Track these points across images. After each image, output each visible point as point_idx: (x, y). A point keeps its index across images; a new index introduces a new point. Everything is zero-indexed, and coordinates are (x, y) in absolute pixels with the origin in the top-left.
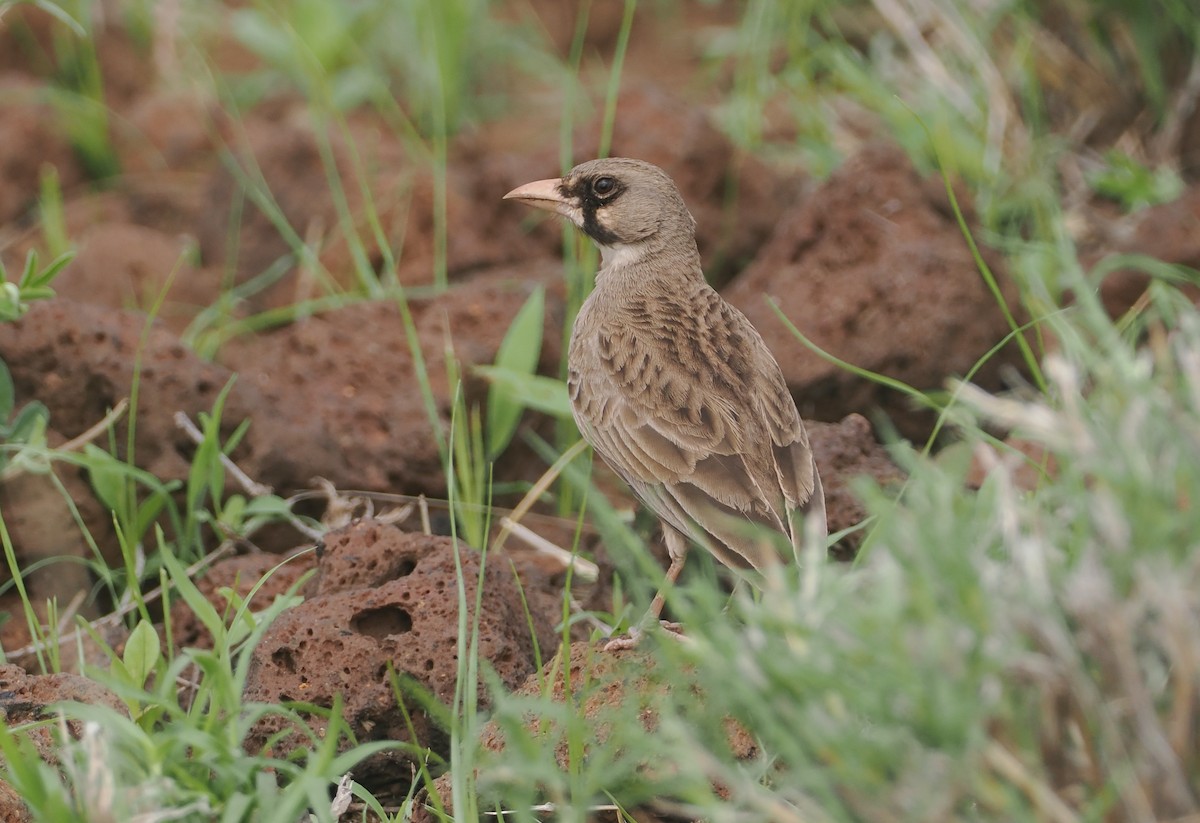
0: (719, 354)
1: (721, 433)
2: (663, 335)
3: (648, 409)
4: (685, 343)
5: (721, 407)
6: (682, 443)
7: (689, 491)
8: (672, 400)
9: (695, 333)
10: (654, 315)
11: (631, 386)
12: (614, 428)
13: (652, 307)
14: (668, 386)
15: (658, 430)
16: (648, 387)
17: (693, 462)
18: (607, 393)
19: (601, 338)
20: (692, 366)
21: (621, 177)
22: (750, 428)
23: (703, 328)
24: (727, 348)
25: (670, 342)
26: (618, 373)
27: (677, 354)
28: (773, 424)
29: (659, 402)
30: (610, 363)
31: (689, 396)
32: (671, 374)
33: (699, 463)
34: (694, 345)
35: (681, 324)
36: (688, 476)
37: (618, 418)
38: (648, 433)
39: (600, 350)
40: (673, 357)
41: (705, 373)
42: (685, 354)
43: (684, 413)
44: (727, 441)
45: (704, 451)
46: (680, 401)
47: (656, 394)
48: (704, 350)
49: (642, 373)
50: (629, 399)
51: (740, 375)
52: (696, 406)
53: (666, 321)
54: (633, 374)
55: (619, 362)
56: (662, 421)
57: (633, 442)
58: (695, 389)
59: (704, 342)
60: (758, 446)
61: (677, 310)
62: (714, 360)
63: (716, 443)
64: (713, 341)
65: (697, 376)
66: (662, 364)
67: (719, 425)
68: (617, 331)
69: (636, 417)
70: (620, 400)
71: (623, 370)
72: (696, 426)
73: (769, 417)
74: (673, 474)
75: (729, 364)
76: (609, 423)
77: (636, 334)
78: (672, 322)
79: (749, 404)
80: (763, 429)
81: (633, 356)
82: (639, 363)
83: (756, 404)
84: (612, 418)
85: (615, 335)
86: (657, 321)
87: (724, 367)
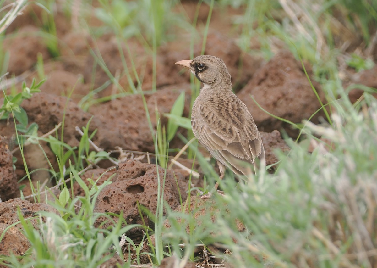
0: (234, 114)
1: (235, 136)
2: (218, 108)
3: (214, 129)
4: (224, 110)
5: (235, 129)
6: (224, 139)
7: (226, 153)
8: (221, 126)
9: (227, 108)
10: (216, 102)
11: (209, 122)
12: (204, 134)
13: (216, 100)
14: (220, 122)
15: (217, 135)
16: (214, 122)
17: (227, 144)
18: (202, 124)
19: (201, 108)
20: (226, 117)
21: (207, 64)
22: (243, 136)
23: (230, 106)
24: (237, 112)
25: (220, 110)
26: (205, 118)
27: (222, 113)
28: (249, 134)
29: (217, 126)
30: (203, 115)
31: (226, 125)
32: (220, 119)
33: (229, 144)
34: (227, 111)
35: (223, 105)
36: (226, 148)
37: (206, 131)
38: (214, 135)
39: (200, 111)
40: (221, 114)
41: (230, 119)
42: (224, 114)
43: (224, 130)
44: (237, 138)
45: (230, 141)
46: (223, 126)
47: (216, 124)
48: (230, 113)
49: (212, 118)
50: (208, 125)
51: (240, 120)
52: (228, 128)
53: (219, 104)
54: (210, 118)
55: (206, 115)
56: (218, 132)
57: (210, 138)
58: (227, 123)
59: (230, 110)
60: (245, 141)
61: (223, 101)
62: (233, 116)
63: (234, 139)
64: (233, 110)
65: (228, 120)
66: (218, 117)
67: (234, 134)
68: (205, 106)
69: (211, 131)
70: (206, 126)
71: (207, 117)
72: (228, 134)
73: (248, 132)
74: (221, 148)
75: (237, 117)
76: (203, 133)
77: (210, 108)
78: (221, 104)
79: (243, 129)
80: (246, 136)
81: (210, 113)
82: (212, 115)
83: (245, 129)
84: (204, 131)
85: (205, 107)
86: (216, 104)
87: (236, 118)
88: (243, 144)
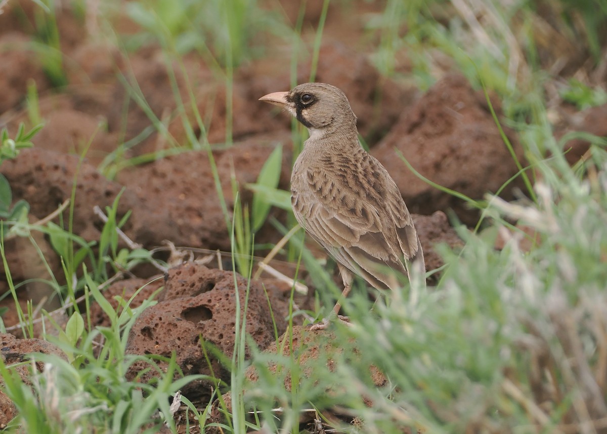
0: (369, 182)
1: (372, 221)
2: (340, 173)
3: (334, 210)
4: (351, 177)
5: (372, 209)
6: (352, 227)
7: (356, 250)
8: (346, 205)
9: (356, 172)
10: (336, 163)
11: (325, 198)
12: (316, 219)
13: (335, 159)
14: (344, 198)
15: (340, 220)
16: (334, 198)
17: (358, 236)
18: (313, 202)
19: (308, 173)
20: (355, 188)
21: (316, 94)
22: (386, 220)
23: (360, 169)
24: (373, 179)
25: (344, 177)
26: (318, 191)
27: (347, 182)
28: (396, 216)
29: (340, 206)
30: (314, 186)
31: (355, 203)
32: (345, 192)
33: (361, 236)
34: (356, 178)
35: (349, 167)
36: (356, 243)
37: (319, 214)
38: (334, 221)
39: (308, 180)
40: (346, 184)
41: (362, 192)
42: (352, 183)
43: (353, 211)
44: (375, 225)
45: (364, 230)
46: (351, 205)
47: (338, 202)
48: (361, 180)
49: (331, 191)
50: (324, 204)
51: (380, 193)
52: (359, 208)
53: (341, 166)
54: (326, 192)
55: (319, 186)
56: (342, 216)
57: (327, 226)
58: (358, 200)
59: (361, 176)
60: (390, 229)
61: (347, 161)
62: (366, 186)
63: (370, 226)
64: (365, 176)
65: (358, 193)
66: (340, 188)
67: (371, 217)
68: (317, 170)
69: (328, 214)
70: (320, 205)
71: (321, 190)
72: (359, 218)
73: (393, 213)
74: (349, 243)
75: (374, 187)
76: (314, 217)
77: (326, 172)
78: (344, 166)
79: (385, 207)
80: (391, 220)
81: (326, 183)
82: (329, 186)
83: (388, 208)
84: (315, 215)
85: (316, 172)
86: (337, 166)
87: (371, 189)
88: (385, 233)
